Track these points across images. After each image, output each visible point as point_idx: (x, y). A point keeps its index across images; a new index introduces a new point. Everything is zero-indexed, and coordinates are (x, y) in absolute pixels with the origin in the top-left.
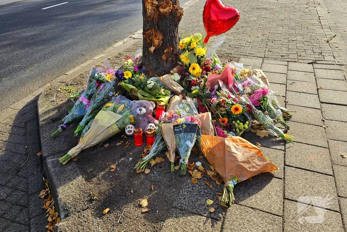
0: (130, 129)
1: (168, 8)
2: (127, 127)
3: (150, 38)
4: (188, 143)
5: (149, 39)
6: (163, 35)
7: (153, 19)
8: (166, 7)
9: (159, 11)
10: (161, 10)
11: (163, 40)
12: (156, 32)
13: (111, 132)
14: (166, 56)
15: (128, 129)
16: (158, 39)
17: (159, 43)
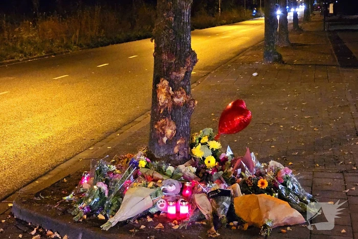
0: (162, 203)
1: (182, 98)
2: (159, 201)
3: (163, 127)
4: (224, 203)
5: (161, 129)
6: (177, 126)
7: (167, 108)
8: (181, 97)
9: (173, 101)
10: (176, 100)
11: (176, 130)
12: (170, 121)
13: (146, 204)
14: (178, 148)
15: (161, 203)
16: (172, 129)
17: (172, 133)
